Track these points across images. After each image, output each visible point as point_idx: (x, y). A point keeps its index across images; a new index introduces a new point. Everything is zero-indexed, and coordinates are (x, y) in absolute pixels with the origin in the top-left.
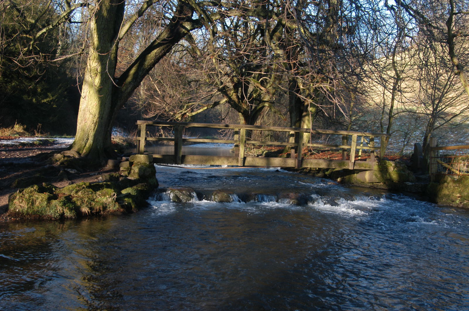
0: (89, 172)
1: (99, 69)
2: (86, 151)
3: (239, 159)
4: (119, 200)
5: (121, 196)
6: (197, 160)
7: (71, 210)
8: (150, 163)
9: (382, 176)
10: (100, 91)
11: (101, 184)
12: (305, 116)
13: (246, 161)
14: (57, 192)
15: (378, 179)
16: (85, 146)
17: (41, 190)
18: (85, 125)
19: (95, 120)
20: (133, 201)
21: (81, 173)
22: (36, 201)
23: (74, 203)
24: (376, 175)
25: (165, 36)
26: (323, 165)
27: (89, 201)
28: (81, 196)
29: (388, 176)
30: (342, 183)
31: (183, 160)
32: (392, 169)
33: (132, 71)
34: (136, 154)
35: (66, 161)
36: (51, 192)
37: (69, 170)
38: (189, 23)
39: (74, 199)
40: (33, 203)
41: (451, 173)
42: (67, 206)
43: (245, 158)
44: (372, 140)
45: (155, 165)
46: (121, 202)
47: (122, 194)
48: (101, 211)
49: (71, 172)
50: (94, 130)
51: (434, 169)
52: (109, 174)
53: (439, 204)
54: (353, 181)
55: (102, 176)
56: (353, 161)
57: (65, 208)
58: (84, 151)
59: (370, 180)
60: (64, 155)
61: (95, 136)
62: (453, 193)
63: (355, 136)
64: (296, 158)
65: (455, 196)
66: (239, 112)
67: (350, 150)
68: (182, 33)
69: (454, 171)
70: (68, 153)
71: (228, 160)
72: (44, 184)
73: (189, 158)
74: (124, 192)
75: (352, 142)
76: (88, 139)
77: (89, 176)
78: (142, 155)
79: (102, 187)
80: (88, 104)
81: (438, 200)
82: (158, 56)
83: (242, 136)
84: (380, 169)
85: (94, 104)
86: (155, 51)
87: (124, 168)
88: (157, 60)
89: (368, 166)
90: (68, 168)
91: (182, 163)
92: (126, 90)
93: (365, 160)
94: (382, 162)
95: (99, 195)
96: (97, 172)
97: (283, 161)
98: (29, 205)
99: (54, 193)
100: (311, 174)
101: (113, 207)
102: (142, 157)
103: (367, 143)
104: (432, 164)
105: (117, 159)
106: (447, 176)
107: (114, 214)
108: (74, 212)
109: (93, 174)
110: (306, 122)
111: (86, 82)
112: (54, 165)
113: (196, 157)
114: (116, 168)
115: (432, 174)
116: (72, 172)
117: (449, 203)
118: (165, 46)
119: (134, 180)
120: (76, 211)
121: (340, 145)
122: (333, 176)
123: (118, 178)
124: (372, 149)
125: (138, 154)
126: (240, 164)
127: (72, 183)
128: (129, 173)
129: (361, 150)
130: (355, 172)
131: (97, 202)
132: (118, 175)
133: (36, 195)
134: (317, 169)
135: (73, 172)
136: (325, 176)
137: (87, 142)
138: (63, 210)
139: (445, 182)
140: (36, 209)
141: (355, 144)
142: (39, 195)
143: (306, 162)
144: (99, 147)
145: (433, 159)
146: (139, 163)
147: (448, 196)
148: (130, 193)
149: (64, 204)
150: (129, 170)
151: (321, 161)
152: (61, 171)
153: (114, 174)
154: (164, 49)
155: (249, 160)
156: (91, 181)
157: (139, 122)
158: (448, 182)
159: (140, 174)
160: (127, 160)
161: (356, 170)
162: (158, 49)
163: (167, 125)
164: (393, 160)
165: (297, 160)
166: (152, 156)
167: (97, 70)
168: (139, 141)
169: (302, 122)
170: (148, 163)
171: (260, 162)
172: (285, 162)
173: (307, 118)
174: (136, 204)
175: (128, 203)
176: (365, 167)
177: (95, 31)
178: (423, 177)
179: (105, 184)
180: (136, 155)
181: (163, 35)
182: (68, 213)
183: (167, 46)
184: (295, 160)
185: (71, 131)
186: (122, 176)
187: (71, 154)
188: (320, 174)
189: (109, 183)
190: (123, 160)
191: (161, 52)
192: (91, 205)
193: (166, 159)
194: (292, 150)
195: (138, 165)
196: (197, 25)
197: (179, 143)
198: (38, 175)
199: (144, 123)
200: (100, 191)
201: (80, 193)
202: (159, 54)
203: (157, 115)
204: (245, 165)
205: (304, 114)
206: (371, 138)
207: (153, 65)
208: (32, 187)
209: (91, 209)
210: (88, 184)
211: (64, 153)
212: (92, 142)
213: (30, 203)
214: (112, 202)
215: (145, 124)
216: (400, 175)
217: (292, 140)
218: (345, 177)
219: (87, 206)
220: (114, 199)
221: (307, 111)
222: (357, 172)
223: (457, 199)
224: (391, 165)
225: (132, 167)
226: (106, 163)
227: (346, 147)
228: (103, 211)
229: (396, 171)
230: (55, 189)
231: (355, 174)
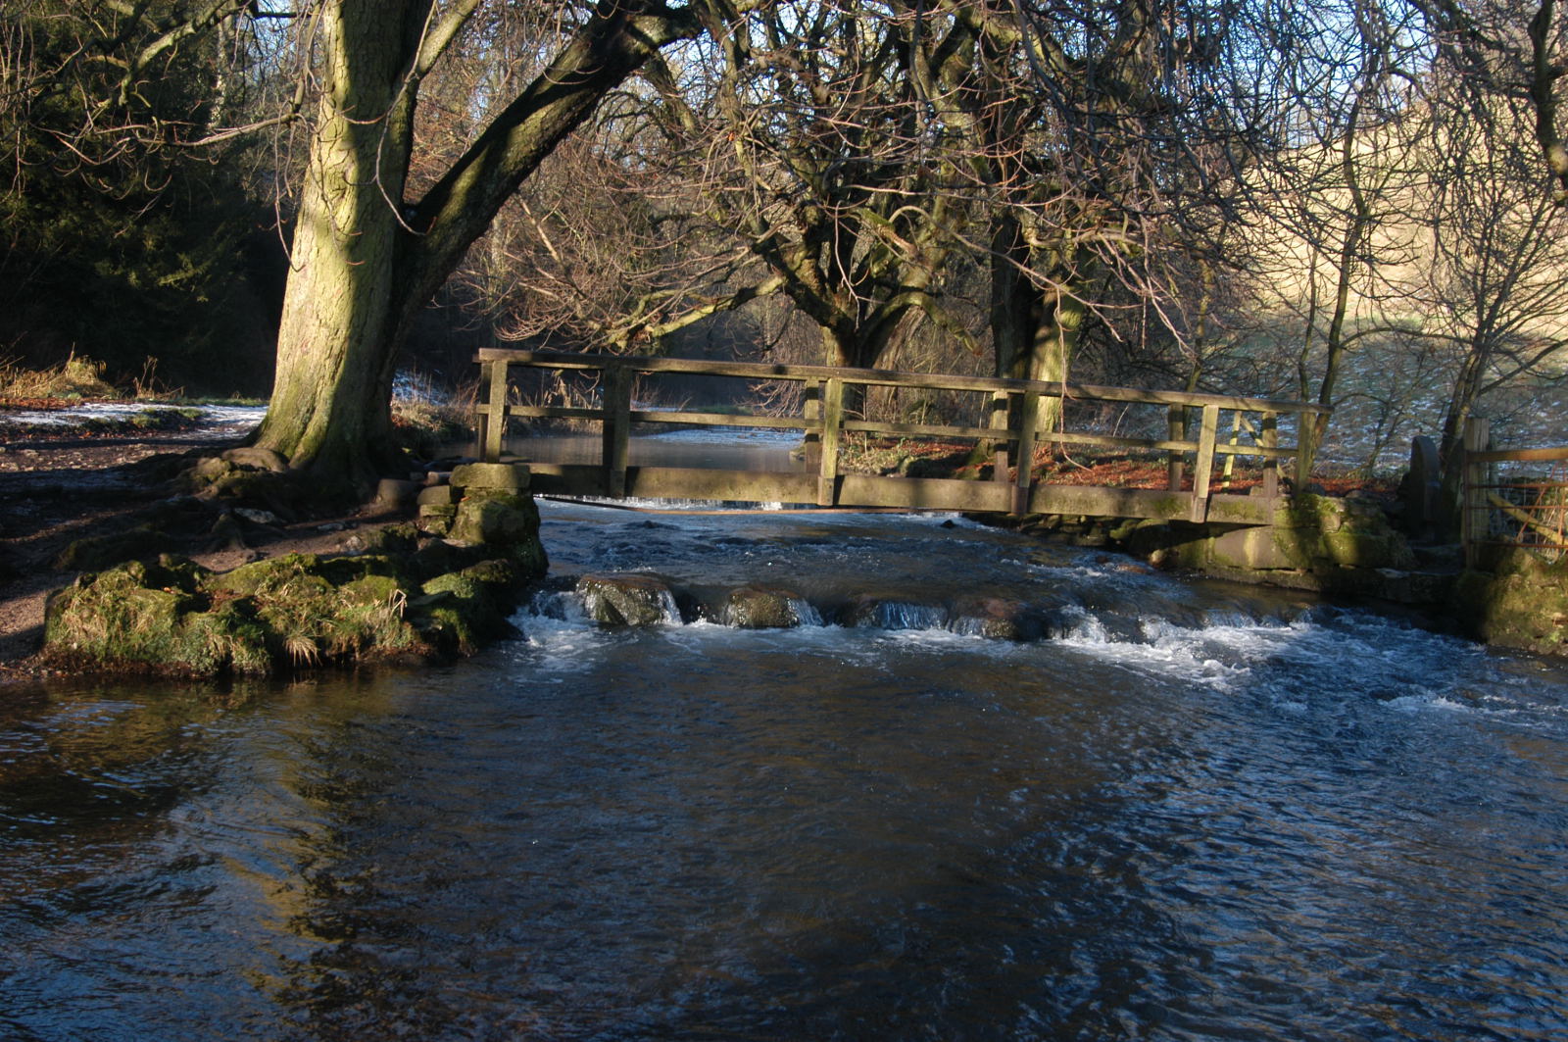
0: (316, 520)
1: (352, 175)
2: (307, 452)
3: (821, 480)
4: (415, 614)
5: (423, 601)
6: (679, 484)
7: (253, 645)
8: (521, 490)
9: (1302, 548)
10: (353, 248)
11: (354, 559)
12: (1045, 339)
13: (843, 490)
14: (209, 585)
15: (1288, 556)
16: (302, 433)
17: (155, 580)
18: (303, 362)
19: (337, 344)
20: (461, 620)
21: (290, 522)
22: (136, 615)
23: (264, 623)
24: (1280, 544)
25: (574, 62)
26: (1103, 506)
27: (316, 617)
28: (289, 599)
29: (1321, 547)
30: (1167, 567)
31: (630, 482)
32: (1336, 523)
33: (463, 183)
34: (472, 461)
35: (239, 482)
36: (188, 584)
37: (248, 513)
38: (656, 19)
39: (266, 610)
40: (126, 624)
41: (1534, 540)
42: (242, 635)
43: (839, 481)
44: (1269, 424)
45: (539, 499)
46: (423, 620)
47: (424, 594)
48: (353, 651)
49: (255, 519)
50: (333, 378)
51: (1476, 526)
52: (381, 526)
53: (1492, 643)
54: (1202, 562)
55: (358, 535)
56: (1204, 491)
57: (235, 640)
58: (301, 450)
59: (1259, 560)
60: (232, 464)
61: (337, 398)
62: (1539, 606)
63: (1212, 408)
64: (1012, 481)
65: (1547, 619)
66: (824, 324)
67: (1196, 459)
68: (631, 52)
69: (1546, 532)
70: (247, 456)
71: (782, 484)
72: (163, 558)
73: (652, 477)
74: (432, 588)
75: (1203, 430)
76: (312, 410)
77: (317, 533)
78: (495, 466)
79: (357, 572)
80: (313, 290)
81: (1490, 631)
82: (550, 133)
83: (832, 405)
84: (1294, 522)
85: (334, 290)
86: (542, 113)
87: (434, 509)
88: (547, 145)
89: (1255, 513)
90: (246, 506)
91: (628, 492)
92: (440, 245)
93: (1245, 491)
94: (1301, 500)
95: (349, 597)
96: (343, 521)
97: (966, 492)
98: (114, 630)
99: (199, 589)
100: (1061, 537)
101: (395, 638)
102: (493, 473)
103: (1253, 436)
104: (1471, 508)
105: (408, 479)
106: (1521, 549)
107: (396, 661)
108: (263, 655)
109: (328, 527)
110: (1049, 359)
111: (308, 216)
112: (197, 496)
113: (674, 474)
114: (407, 507)
115: (1471, 542)
116: (260, 519)
117: (1527, 644)
118: (575, 96)
119: (468, 549)
120: (270, 651)
121: (1161, 441)
122: (1136, 543)
123: (411, 542)
124: (1269, 455)
125: (482, 461)
126: (823, 497)
127: (259, 558)
128: (450, 526)
129: (1231, 458)
130: (1211, 530)
131: (340, 620)
132: (412, 530)
133: (138, 595)
134: (1083, 519)
135: (262, 520)
136: (1109, 547)
137: (310, 419)
138: (227, 647)
139: (1514, 569)
140: (136, 640)
141: (1213, 436)
142: (147, 596)
143: (1046, 496)
144: (348, 437)
145: (1474, 493)
146: (484, 493)
147: (1525, 617)
148: (451, 593)
149: (232, 627)
150: (451, 517)
151: (1096, 493)
152: (222, 517)
153: (399, 528)
154: (569, 109)
155: (853, 487)
156: (322, 552)
157: (484, 355)
158: (1523, 569)
159: (484, 531)
160: (444, 481)
161: (1214, 524)
162: (550, 106)
163: (579, 366)
164: (1339, 492)
165: (1014, 488)
166: (528, 468)
167: (344, 178)
168: (486, 417)
169: (1035, 361)
170: (513, 492)
171: (890, 494)
172: (975, 494)
173: (1050, 346)
174: (470, 627)
175: (444, 625)
176: (1245, 517)
177: (340, 45)
178: (1438, 551)
179: (368, 561)
180: (475, 465)
181: (566, 61)
182: (243, 657)
183: (582, 99)
184: (1010, 489)
185: (257, 382)
186: (427, 535)
187: (256, 458)
188: (1091, 538)
189: (380, 558)
190: (429, 482)
191: (560, 116)
192: (320, 630)
193: (575, 481)
194: (999, 453)
195: (481, 498)
196: (682, 27)
197: (618, 425)
198: (144, 528)
199: (500, 358)
200: (353, 584)
201: (283, 591)
202: (554, 124)
203: (545, 331)
204: (840, 503)
205: (1042, 332)
206: (1264, 416)
207: (534, 161)
208: (125, 569)
209: (322, 643)
210: (310, 561)
211: (232, 455)
212: (326, 419)
213: (118, 622)
214: (393, 621)
215: (505, 361)
216: (1362, 546)
217: (999, 421)
218: (1176, 549)
219: (307, 633)
220: (397, 612)
221: (1050, 322)
222: (1218, 532)
223: (1552, 629)
224: (1333, 510)
225: (461, 504)
226: (374, 490)
227: (1180, 447)
228: (361, 651)
229: (1349, 531)
230: (202, 577)
231: (1212, 539)
